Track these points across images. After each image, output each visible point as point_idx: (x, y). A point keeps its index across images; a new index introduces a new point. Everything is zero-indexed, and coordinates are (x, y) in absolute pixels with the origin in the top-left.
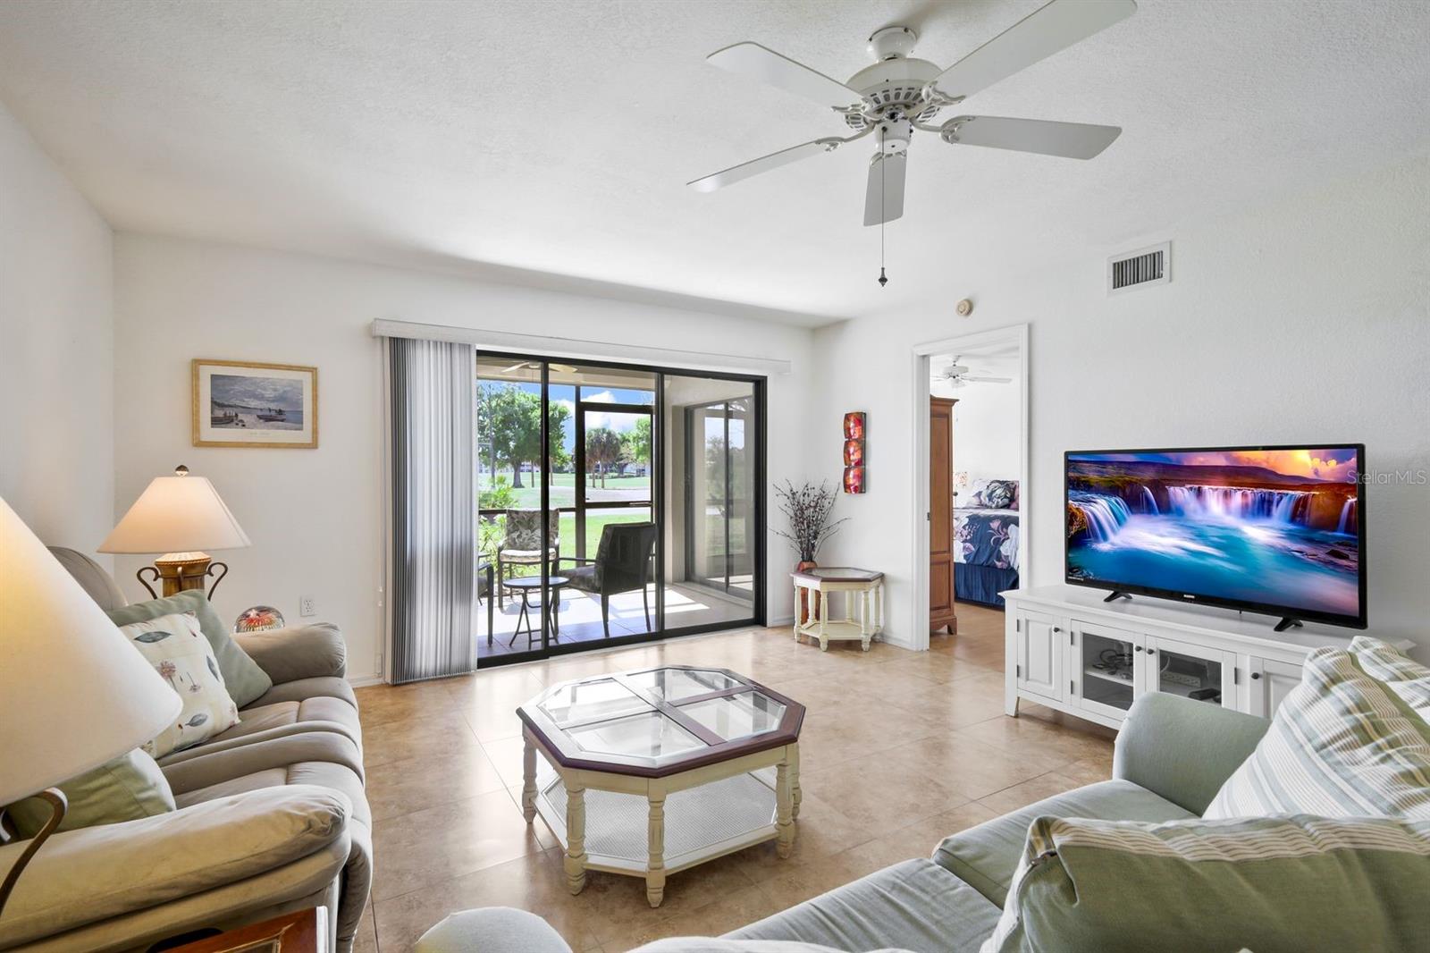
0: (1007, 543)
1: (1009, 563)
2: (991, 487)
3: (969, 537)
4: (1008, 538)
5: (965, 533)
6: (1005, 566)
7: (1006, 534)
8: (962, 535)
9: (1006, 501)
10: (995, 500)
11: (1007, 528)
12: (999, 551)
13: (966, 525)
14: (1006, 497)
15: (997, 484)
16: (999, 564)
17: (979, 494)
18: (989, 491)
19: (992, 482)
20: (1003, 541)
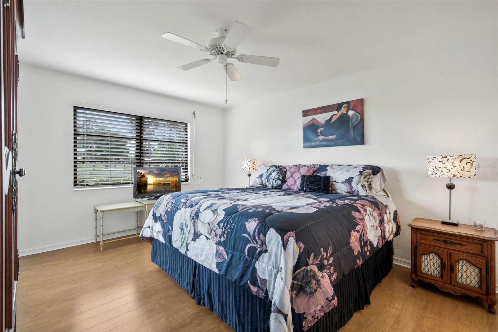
0: (265, 256)
1: (267, 293)
2: (270, 171)
3: (222, 239)
4: (266, 251)
5: (219, 232)
6: (262, 295)
7: (263, 243)
8: (216, 235)
9: (279, 182)
10: (271, 181)
11: (265, 235)
12: (255, 269)
13: (221, 221)
14: (279, 179)
15: (274, 168)
16: (254, 289)
17: (261, 176)
18: (268, 174)
19: (271, 167)
20: (260, 253)
